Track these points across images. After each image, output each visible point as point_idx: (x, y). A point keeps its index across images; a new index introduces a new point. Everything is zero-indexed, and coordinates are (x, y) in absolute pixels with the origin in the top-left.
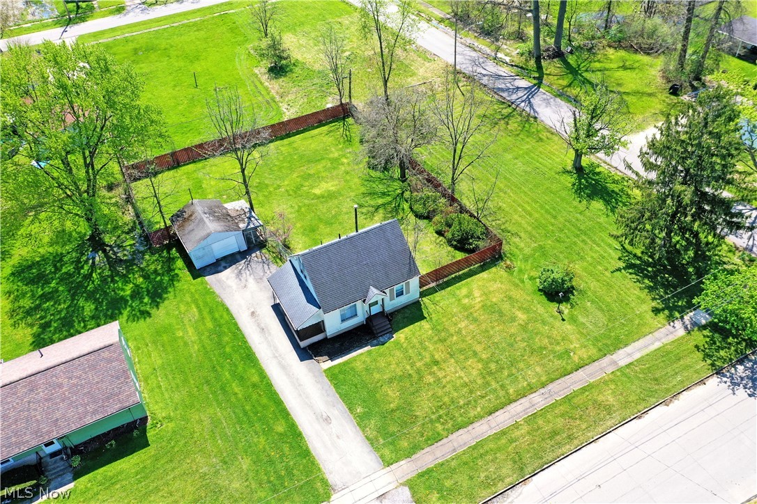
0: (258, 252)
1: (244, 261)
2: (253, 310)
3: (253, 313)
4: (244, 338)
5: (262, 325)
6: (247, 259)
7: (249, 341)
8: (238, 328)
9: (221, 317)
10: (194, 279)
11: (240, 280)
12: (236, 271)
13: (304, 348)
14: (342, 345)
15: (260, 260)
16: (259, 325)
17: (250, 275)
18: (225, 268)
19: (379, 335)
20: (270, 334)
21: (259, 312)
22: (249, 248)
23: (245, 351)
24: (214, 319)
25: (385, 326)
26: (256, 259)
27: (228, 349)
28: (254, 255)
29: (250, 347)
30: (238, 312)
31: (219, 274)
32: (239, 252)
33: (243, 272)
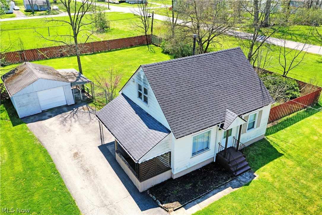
0: (85, 106)
1: (70, 112)
2: (75, 151)
3: (76, 155)
4: (62, 182)
5: (87, 166)
6: (73, 110)
7: (68, 185)
8: (56, 170)
9: (36, 159)
10: (14, 125)
11: (65, 125)
12: (61, 119)
13: (144, 193)
14: (194, 186)
15: (87, 111)
16: (82, 167)
17: (75, 121)
18: (50, 117)
19: (238, 173)
20: (96, 176)
21: (83, 152)
22: (76, 103)
23: (60, 199)
24: (26, 162)
25: (241, 163)
26: (82, 110)
27: (36, 198)
28: (80, 108)
29: (69, 194)
30: (58, 153)
31: (43, 121)
32: (67, 106)
33: (68, 119)
